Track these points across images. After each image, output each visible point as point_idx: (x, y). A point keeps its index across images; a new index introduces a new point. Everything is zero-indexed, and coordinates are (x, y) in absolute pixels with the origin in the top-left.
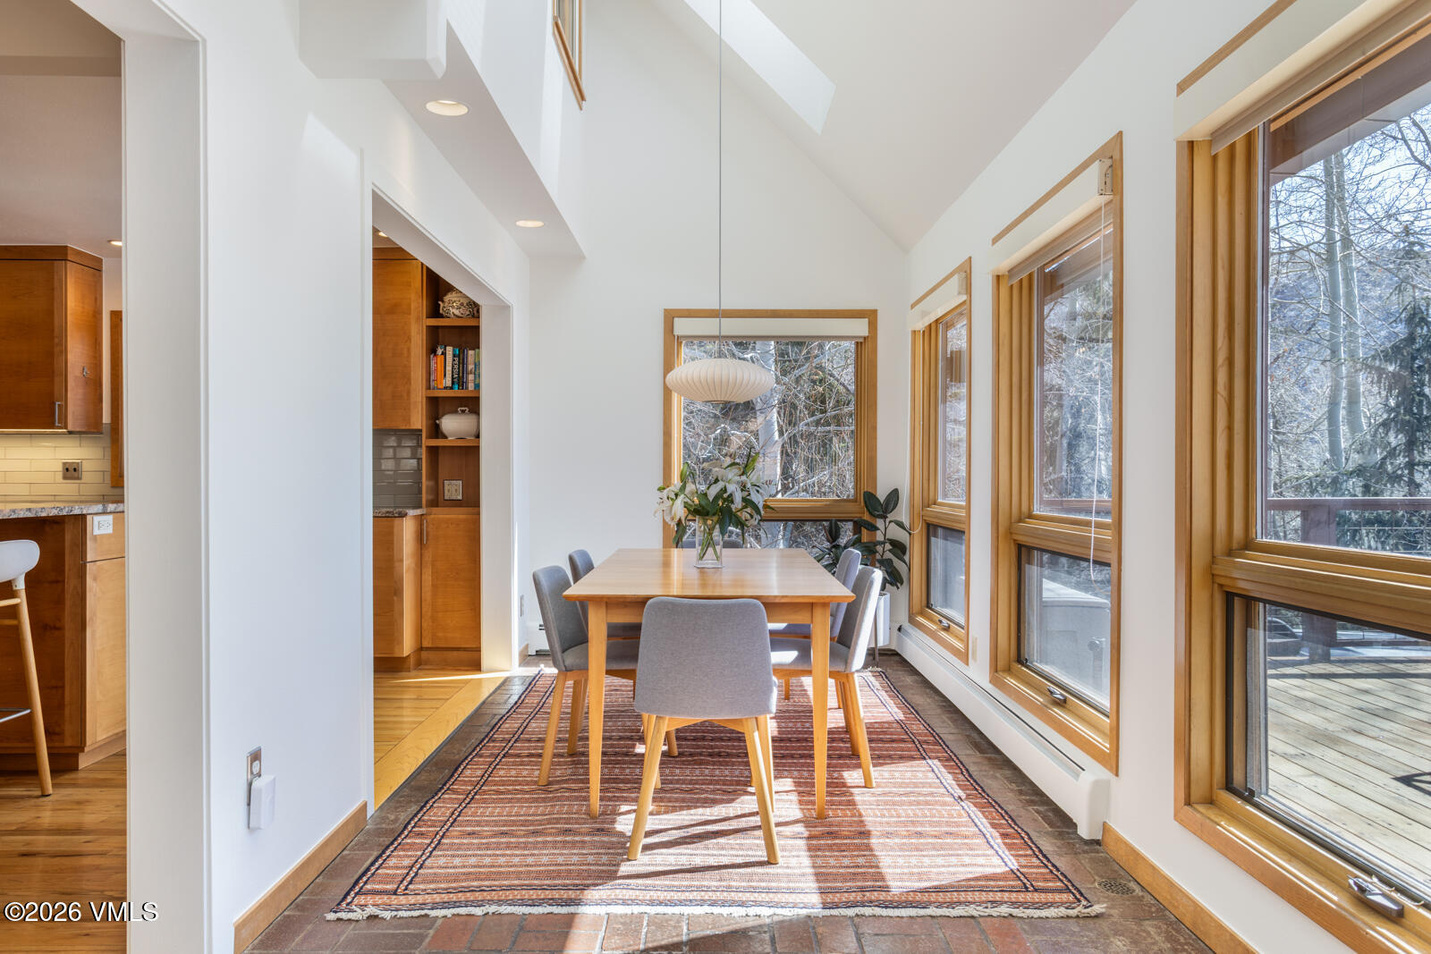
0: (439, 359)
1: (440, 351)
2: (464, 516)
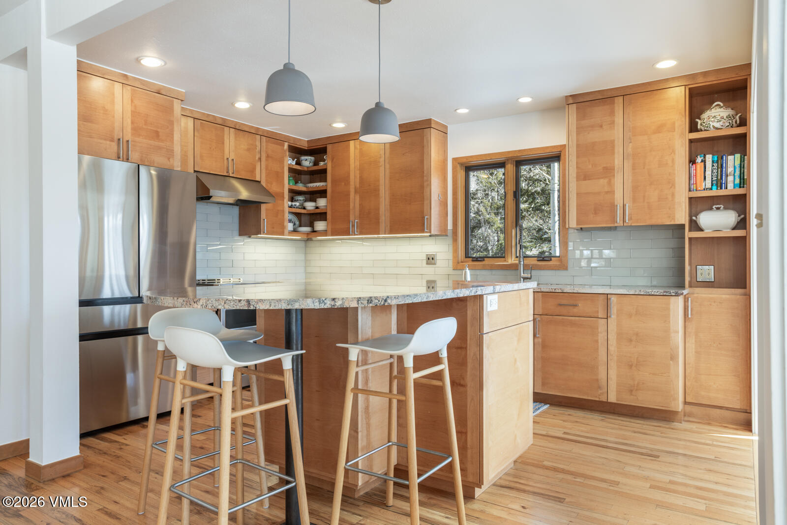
0: (698, 166)
1: (699, 160)
2: (727, 296)
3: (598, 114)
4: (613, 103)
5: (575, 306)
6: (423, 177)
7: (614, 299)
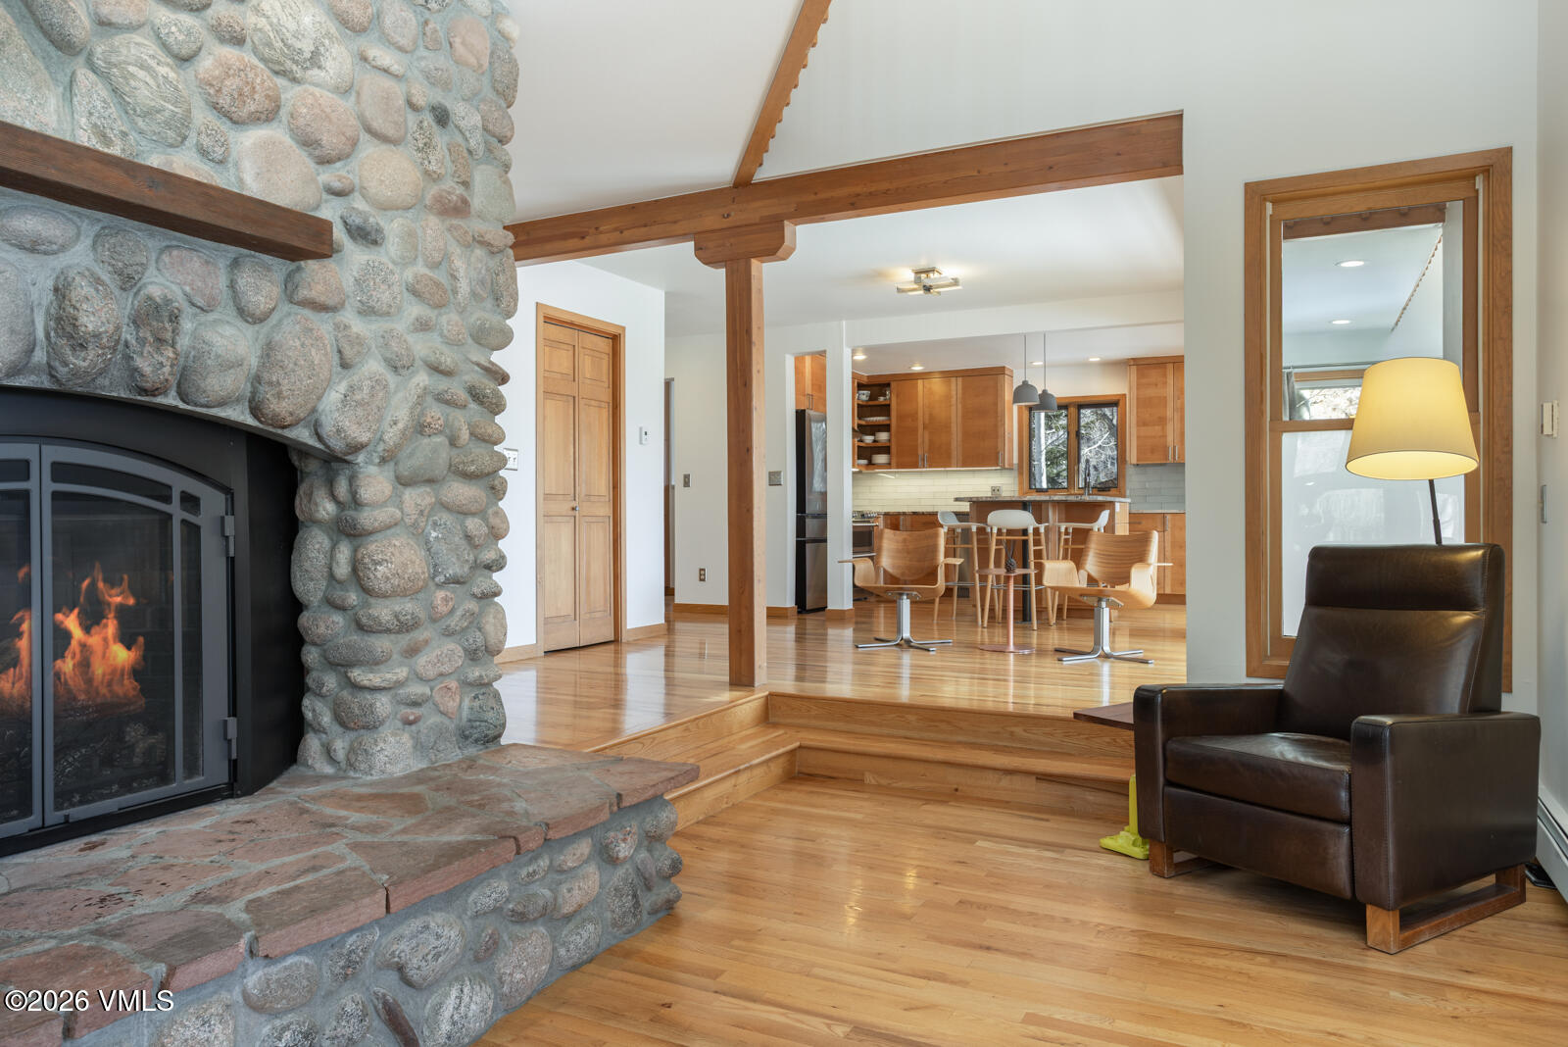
3: (1154, 375)
4: (1166, 368)
5: (1139, 523)
6: (997, 417)
7: (1168, 517)
